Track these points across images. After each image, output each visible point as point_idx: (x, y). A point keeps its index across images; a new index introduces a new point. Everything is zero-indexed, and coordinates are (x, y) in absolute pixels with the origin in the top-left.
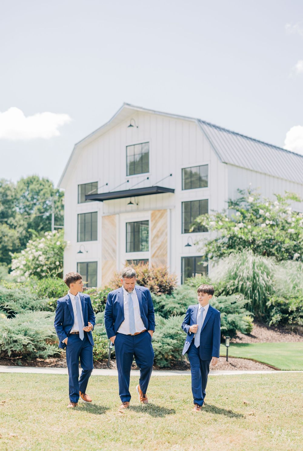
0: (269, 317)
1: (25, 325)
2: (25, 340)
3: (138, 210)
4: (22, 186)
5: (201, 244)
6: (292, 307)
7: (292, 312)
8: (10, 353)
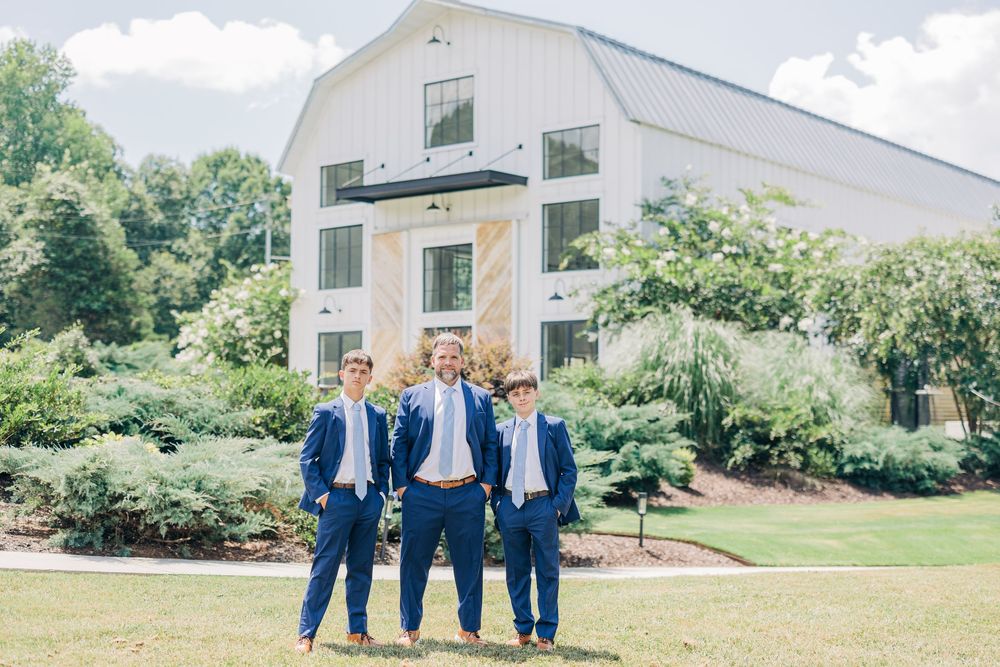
0: (729, 450)
1: (199, 469)
2: (198, 502)
3: (449, 222)
4: (203, 170)
5: (583, 297)
6: (778, 430)
7: (778, 440)
8: (163, 531)
